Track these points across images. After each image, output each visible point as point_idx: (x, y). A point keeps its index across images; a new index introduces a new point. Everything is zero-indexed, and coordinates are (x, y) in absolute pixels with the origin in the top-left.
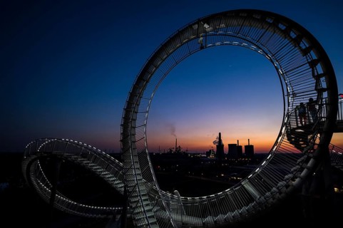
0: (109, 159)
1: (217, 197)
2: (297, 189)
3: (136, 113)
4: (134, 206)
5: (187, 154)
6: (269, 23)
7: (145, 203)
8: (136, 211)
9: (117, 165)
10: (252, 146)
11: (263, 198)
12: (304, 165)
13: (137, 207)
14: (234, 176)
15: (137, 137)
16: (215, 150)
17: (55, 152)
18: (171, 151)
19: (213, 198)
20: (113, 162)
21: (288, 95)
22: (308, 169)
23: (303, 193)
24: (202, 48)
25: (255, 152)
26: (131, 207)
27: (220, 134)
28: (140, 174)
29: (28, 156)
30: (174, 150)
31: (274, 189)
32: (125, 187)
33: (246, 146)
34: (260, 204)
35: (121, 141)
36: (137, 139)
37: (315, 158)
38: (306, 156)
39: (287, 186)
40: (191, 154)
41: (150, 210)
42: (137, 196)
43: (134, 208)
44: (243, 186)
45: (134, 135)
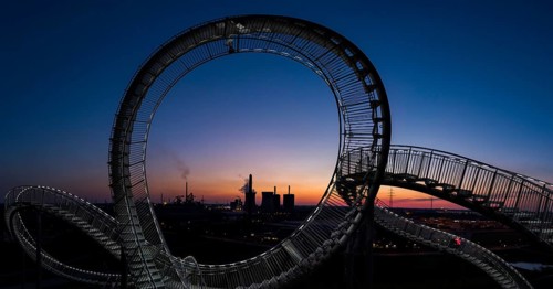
0: (96, 212)
1: (251, 263)
2: (342, 247)
3: (129, 143)
4: (137, 274)
5: (203, 206)
6: (334, 44)
7: (151, 271)
8: (141, 280)
9: (108, 220)
10: (293, 196)
11: (306, 260)
12: (352, 221)
13: (141, 276)
14: (268, 235)
15: (133, 180)
16: (243, 200)
17: (33, 203)
18: (179, 200)
19: (244, 265)
20: (102, 216)
21: (345, 134)
22: (355, 224)
23: (348, 251)
24: (231, 51)
25: (296, 203)
26: (133, 275)
27: (251, 176)
28: (140, 234)
29: (9, 207)
30: (184, 199)
31: (319, 249)
32: (123, 249)
33: (285, 196)
34: (302, 267)
35: (111, 186)
36: (133, 183)
37: (362, 211)
38: (354, 210)
39: (332, 245)
40: (209, 206)
41: (159, 280)
42: (140, 262)
43: (138, 277)
44: (283, 248)
45: (128, 176)
